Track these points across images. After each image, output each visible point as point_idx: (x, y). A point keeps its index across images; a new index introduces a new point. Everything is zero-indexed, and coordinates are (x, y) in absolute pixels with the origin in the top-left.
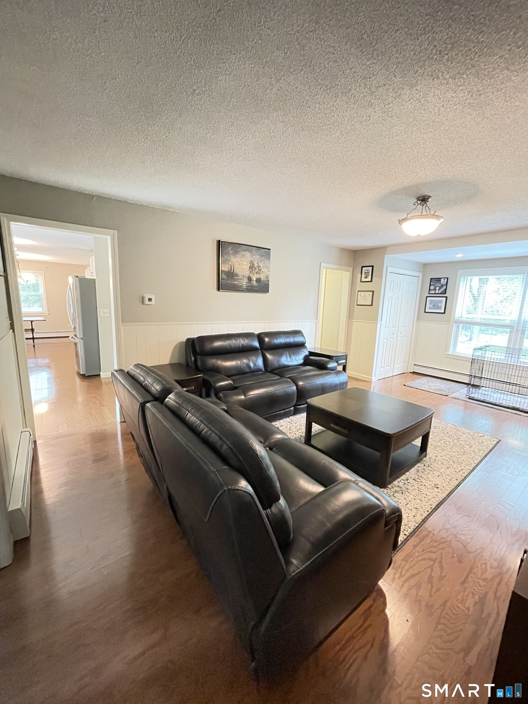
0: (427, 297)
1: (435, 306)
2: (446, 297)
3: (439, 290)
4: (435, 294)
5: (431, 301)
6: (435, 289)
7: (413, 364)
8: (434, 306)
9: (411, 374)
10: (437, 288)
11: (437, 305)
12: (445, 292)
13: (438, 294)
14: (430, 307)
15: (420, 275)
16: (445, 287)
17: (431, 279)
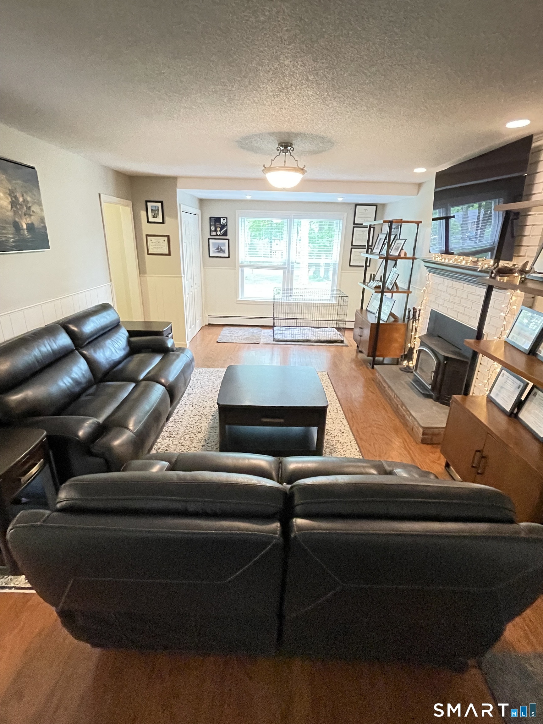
0: (209, 239)
1: (220, 250)
2: (228, 240)
3: (220, 231)
4: (217, 235)
5: (214, 244)
6: (216, 230)
7: (207, 315)
8: (218, 249)
9: (207, 327)
10: (218, 229)
11: (221, 248)
12: (225, 234)
13: (220, 235)
14: (213, 251)
15: (198, 211)
16: (225, 228)
17: (210, 218)
